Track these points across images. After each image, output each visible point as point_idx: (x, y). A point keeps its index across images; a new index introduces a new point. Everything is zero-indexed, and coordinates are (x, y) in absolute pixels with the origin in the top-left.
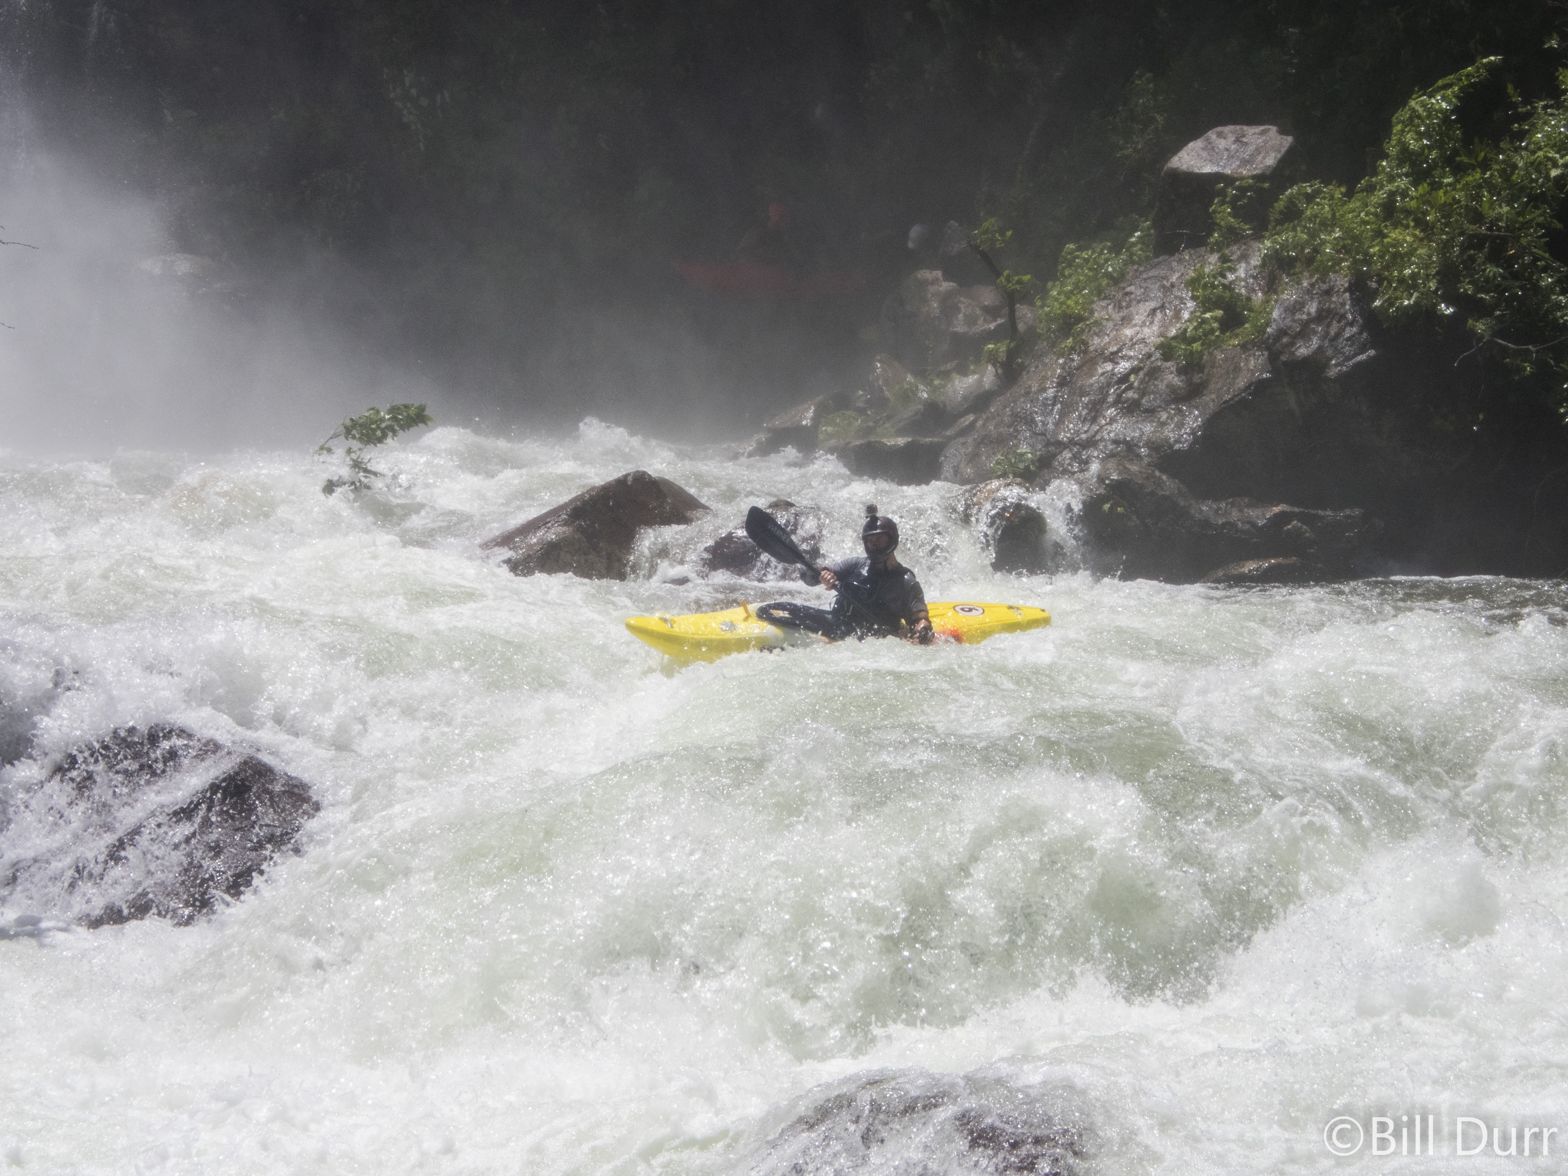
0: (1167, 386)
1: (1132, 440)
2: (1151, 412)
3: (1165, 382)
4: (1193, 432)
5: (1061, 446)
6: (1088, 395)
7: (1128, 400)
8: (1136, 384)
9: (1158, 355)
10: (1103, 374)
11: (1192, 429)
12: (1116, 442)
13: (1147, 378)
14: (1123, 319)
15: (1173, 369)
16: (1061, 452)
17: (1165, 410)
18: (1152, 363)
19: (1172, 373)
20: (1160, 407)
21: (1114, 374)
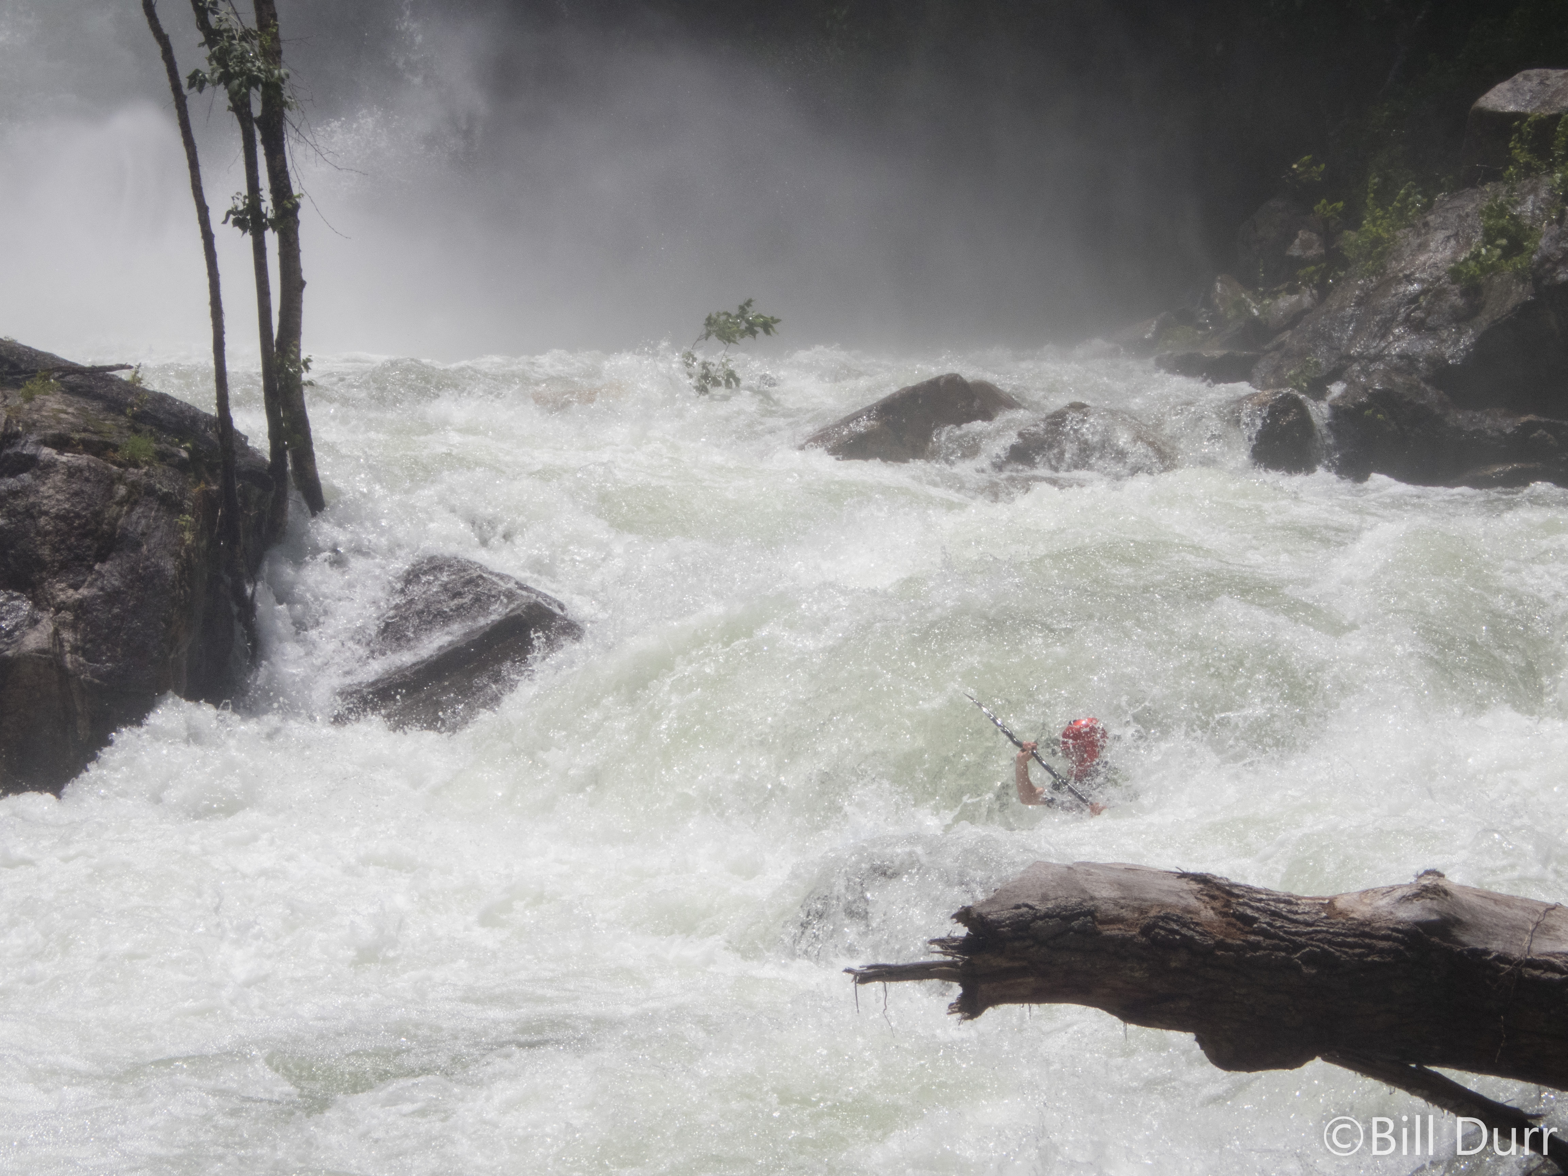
0: (1450, 307)
1: (1413, 355)
2: (1433, 331)
3: (1449, 303)
4: (1466, 349)
5: (1352, 359)
6: (1381, 313)
7: (1416, 318)
8: (1424, 304)
9: (1446, 278)
10: (1395, 295)
11: (1466, 346)
12: (1401, 356)
13: (1433, 299)
14: (1420, 245)
15: (1457, 291)
16: (1351, 365)
17: (1446, 328)
18: (1440, 286)
19: (1456, 295)
20: (1441, 325)
21: (1405, 295)
